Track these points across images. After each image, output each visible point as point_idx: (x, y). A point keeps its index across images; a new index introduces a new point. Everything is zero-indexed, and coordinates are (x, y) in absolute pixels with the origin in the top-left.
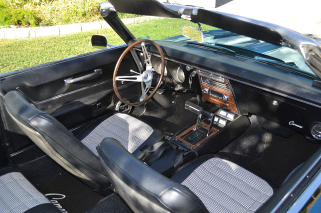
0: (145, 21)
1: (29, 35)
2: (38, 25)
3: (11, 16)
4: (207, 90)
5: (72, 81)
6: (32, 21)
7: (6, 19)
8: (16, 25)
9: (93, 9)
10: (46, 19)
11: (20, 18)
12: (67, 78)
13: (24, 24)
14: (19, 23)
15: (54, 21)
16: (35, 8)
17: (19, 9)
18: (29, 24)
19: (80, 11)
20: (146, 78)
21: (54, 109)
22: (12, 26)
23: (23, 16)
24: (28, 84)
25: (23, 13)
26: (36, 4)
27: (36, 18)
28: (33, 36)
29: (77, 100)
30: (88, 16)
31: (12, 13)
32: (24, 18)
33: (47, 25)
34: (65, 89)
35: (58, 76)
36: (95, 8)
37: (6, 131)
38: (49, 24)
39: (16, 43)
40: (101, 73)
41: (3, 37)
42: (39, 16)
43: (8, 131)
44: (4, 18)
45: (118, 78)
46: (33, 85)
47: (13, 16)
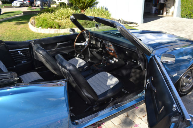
0: (108, 28)
2: (59, 28)
3: (48, 24)
4: (107, 49)
5: (59, 44)
6: (57, 27)
7: (46, 25)
8: (50, 28)
10: (63, 26)
11: (52, 25)
12: (58, 43)
13: (53, 27)
14: (51, 27)
15: (66, 27)
16: (59, 21)
17: (52, 21)
18: (56, 28)
20: (85, 44)
21: (52, 54)
22: (48, 28)
23: (53, 24)
24: (43, 43)
25: (53, 23)
26: (59, 19)
27: (59, 25)
28: (56, 32)
29: (61, 51)
31: (49, 23)
32: (53, 25)
33: (63, 28)
34: (57, 47)
35: (55, 42)
37: (35, 59)
38: (64, 28)
39: (49, 35)
40: (71, 42)
41: (44, 33)
42: (60, 24)
43: (36, 60)
44: (45, 25)
45: (76, 44)
46: (45, 44)
47: (49, 24)
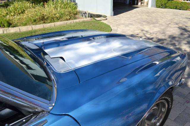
0: (71, 23)
1: (4, 32)
2: (9, 26)
6: (6, 25)
9: (40, 18)
10: (14, 24)
13: (2, 26)
15: (18, 24)
19: (33, 19)
27: (8, 23)
30: (37, 21)
36: (41, 17)
38: (15, 26)
42: (11, 22)
